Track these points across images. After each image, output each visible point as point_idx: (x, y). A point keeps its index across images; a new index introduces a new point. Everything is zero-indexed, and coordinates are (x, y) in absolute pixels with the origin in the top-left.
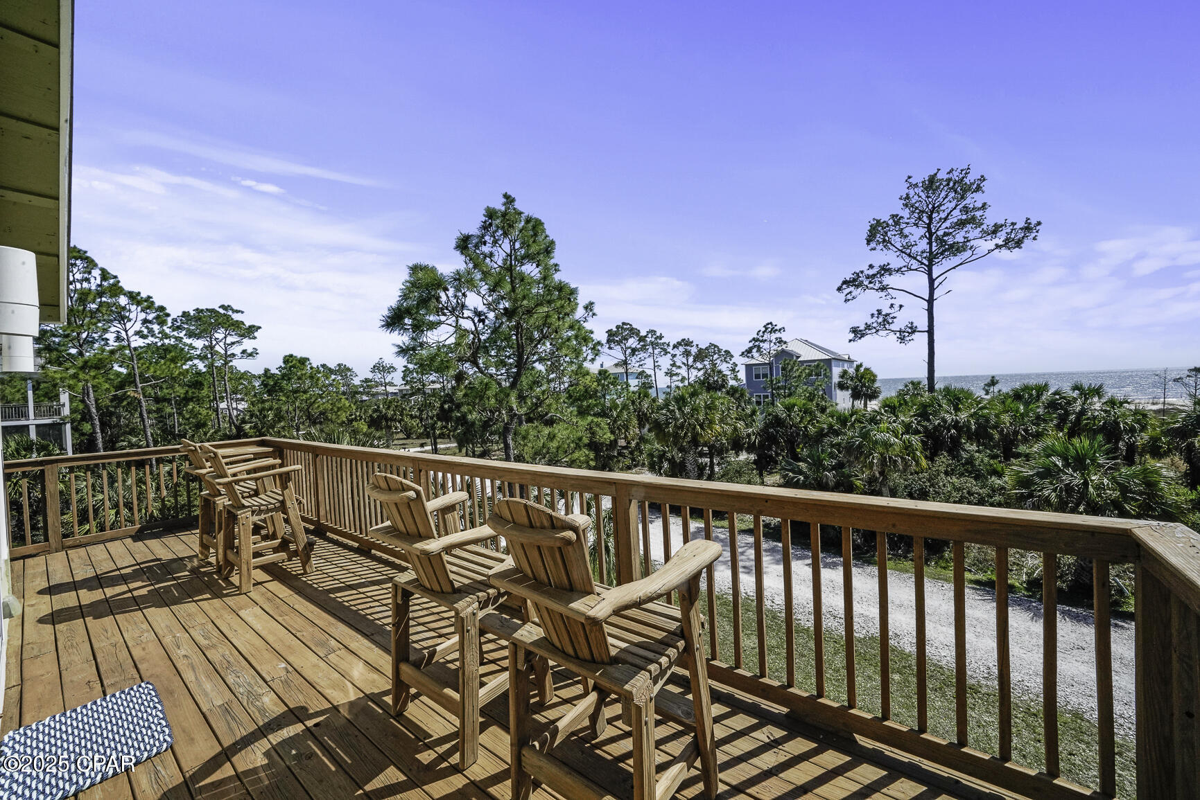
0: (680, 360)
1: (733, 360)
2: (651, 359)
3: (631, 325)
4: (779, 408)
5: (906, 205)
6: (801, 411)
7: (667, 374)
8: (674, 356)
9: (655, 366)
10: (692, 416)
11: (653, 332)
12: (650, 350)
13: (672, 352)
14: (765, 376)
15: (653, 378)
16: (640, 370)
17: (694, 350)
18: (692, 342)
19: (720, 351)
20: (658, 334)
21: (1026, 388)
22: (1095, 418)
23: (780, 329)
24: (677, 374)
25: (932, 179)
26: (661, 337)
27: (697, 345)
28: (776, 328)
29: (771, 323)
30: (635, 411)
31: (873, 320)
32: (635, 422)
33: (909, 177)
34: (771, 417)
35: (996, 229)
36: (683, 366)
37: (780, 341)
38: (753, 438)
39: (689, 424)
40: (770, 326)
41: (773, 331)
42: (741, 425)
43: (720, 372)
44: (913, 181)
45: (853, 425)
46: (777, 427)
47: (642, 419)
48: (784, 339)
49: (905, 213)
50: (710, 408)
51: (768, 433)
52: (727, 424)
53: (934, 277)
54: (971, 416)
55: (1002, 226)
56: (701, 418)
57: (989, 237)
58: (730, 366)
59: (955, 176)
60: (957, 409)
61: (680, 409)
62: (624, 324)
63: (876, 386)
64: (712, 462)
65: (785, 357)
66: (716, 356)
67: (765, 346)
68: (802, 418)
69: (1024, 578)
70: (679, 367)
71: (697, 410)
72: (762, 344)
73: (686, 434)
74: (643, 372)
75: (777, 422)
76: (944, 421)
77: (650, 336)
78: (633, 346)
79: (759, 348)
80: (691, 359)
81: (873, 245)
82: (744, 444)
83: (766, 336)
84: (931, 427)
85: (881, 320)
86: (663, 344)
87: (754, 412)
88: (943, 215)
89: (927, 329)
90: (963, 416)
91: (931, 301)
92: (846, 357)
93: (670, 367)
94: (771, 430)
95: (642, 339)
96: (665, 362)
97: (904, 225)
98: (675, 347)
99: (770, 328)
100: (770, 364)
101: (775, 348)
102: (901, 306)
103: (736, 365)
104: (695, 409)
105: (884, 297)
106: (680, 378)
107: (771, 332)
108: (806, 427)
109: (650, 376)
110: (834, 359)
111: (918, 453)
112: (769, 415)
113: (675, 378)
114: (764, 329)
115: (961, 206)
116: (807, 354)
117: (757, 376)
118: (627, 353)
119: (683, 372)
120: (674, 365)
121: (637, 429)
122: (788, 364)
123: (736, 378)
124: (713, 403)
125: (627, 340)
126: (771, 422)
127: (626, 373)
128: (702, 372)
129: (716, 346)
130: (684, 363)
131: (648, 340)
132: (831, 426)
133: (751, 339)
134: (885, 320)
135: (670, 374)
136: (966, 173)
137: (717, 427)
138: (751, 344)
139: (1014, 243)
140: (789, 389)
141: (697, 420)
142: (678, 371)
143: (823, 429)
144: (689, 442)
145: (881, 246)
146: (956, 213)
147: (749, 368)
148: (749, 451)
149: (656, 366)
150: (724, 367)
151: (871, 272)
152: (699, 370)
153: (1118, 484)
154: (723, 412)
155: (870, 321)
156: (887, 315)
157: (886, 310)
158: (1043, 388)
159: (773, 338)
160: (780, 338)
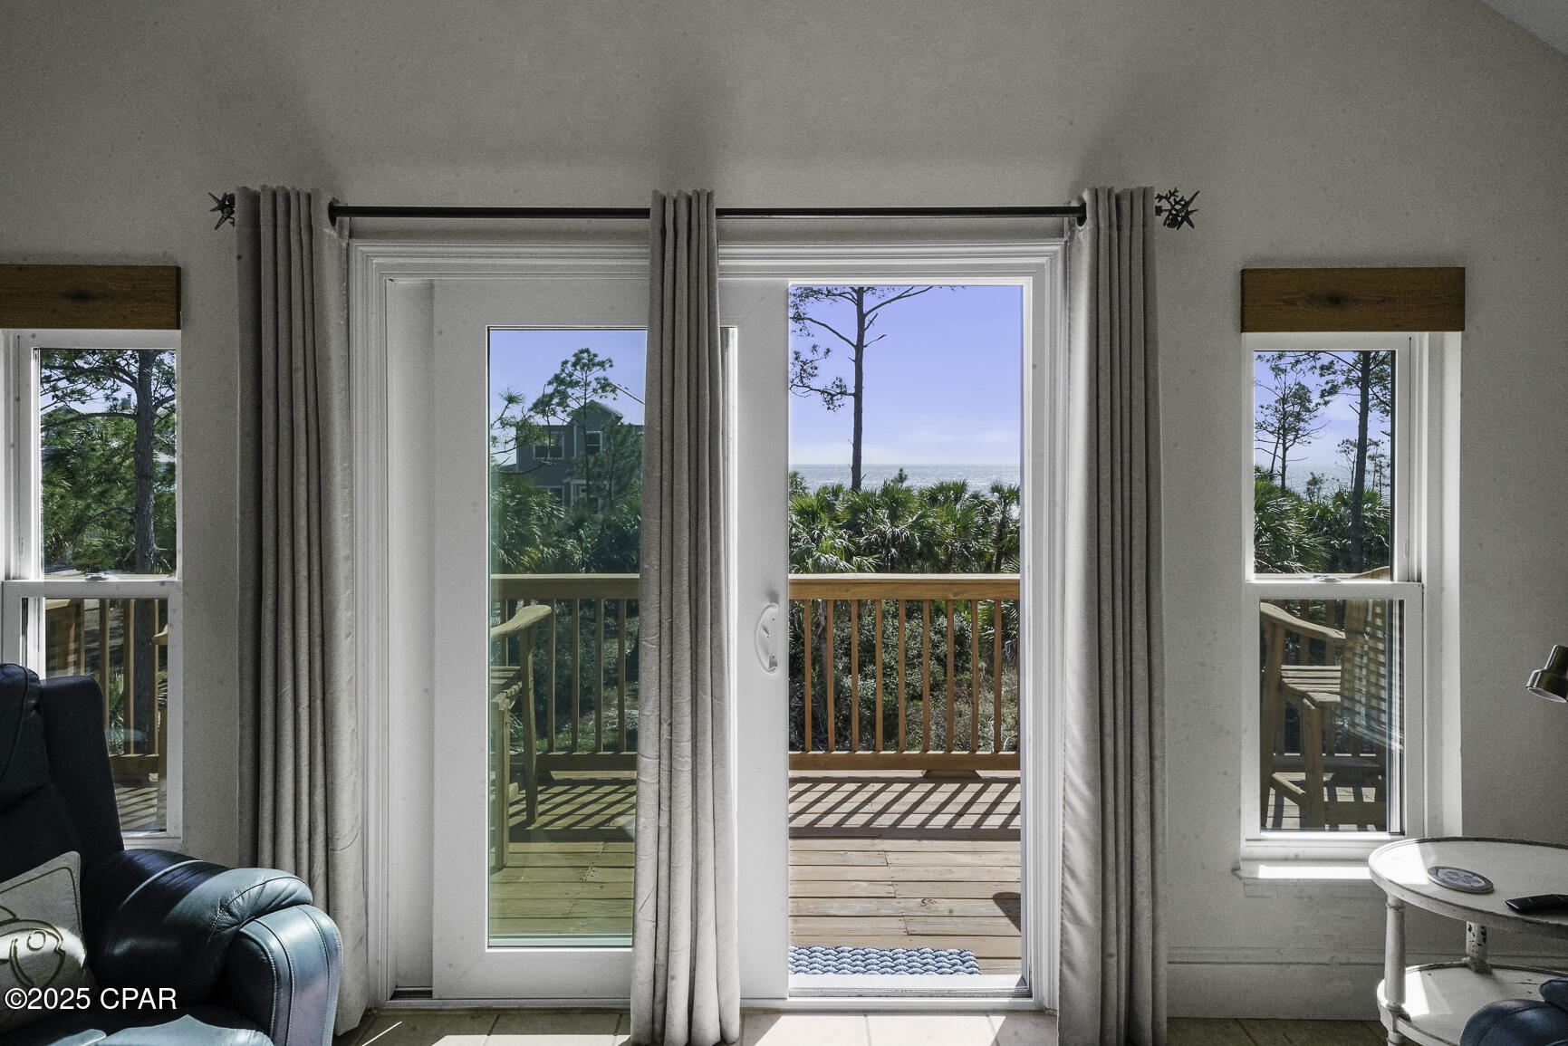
14: (556, 451)
21: (943, 488)
23: (605, 362)
28: (598, 359)
29: (587, 350)
37: (606, 385)
40: (585, 355)
41: (592, 365)
48: (612, 382)
53: (865, 310)
54: (911, 527)
60: (894, 517)
65: (595, 418)
67: (576, 393)
72: (570, 391)
76: (881, 534)
79: (564, 397)
83: (578, 375)
84: (865, 544)
89: (854, 391)
90: (902, 529)
91: (859, 348)
99: (585, 359)
101: (596, 398)
102: (827, 351)
105: (800, 333)
107: (587, 367)
114: (573, 359)
133: (551, 376)
134: (803, 370)
138: (550, 390)
147: (527, 432)
156: (806, 362)
157: (806, 355)
158: (960, 489)
159: (591, 378)
160: (605, 379)
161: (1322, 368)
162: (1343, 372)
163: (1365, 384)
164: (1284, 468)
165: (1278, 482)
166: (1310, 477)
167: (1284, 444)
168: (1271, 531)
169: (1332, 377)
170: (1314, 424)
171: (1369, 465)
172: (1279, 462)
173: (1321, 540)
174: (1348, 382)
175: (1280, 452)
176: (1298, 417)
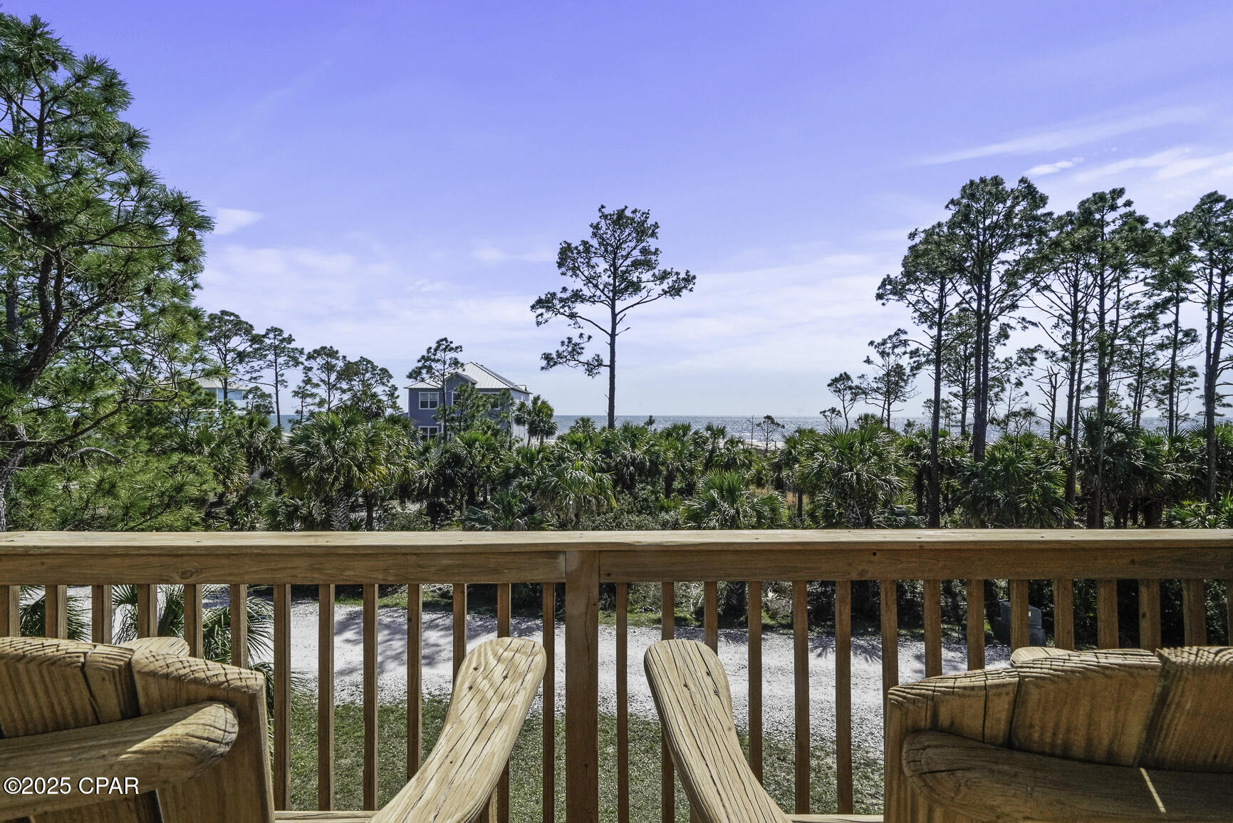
0: (316, 375)
1: (392, 382)
2: (271, 372)
3: (237, 316)
4: (457, 443)
5: (595, 235)
6: (482, 448)
7: (296, 394)
8: (310, 369)
9: (277, 382)
10: (347, 453)
11: (277, 331)
12: (271, 357)
13: (306, 364)
14: (433, 404)
15: (274, 399)
16: (252, 385)
17: (340, 364)
18: (337, 352)
19: (374, 368)
20: (286, 335)
21: (675, 428)
22: (722, 455)
23: (457, 348)
24: (313, 395)
25: (621, 213)
26: (290, 340)
27: (344, 357)
28: (452, 345)
29: (445, 339)
30: (242, 446)
31: (564, 348)
32: (243, 462)
33: (603, 207)
34: (447, 455)
35: (664, 276)
36: (321, 384)
37: (456, 363)
38: (426, 481)
39: (342, 465)
40: (444, 342)
41: (448, 348)
42: (412, 464)
43: (374, 395)
44: (606, 211)
45: (540, 464)
46: (455, 466)
47: (255, 456)
48: (461, 360)
49: (594, 242)
50: (373, 441)
51: (444, 475)
52: (394, 464)
53: (617, 311)
54: (645, 453)
55: (669, 273)
56: (360, 456)
57: (658, 282)
58: (387, 389)
59: (638, 217)
60: (634, 446)
61: (328, 443)
62: (224, 313)
63: (552, 421)
64: (370, 516)
65: (458, 382)
66: (368, 375)
67: (437, 366)
68: (484, 456)
69: (692, 609)
70: (317, 385)
71: (355, 445)
72: (433, 365)
73: (336, 479)
74: (257, 388)
75: (456, 460)
76: (624, 457)
77: (271, 335)
78: (241, 348)
79: (430, 369)
80: (333, 377)
81: (563, 269)
82: (414, 490)
83: (439, 355)
84: (613, 464)
85: (570, 349)
86: (294, 350)
87: (427, 449)
88: (624, 253)
89: (609, 364)
90: (638, 453)
91: (613, 335)
92: (523, 388)
93: (302, 385)
94: (449, 471)
95: (256, 339)
96: (294, 377)
97: (593, 255)
98: (310, 357)
99: (444, 345)
100: (442, 389)
101: (450, 371)
102: (590, 337)
103: (396, 389)
104: (351, 444)
105: (573, 326)
106: (317, 400)
107: (445, 350)
108: (488, 467)
109: (270, 396)
110: (512, 389)
111: (609, 492)
112: (446, 452)
113: (309, 400)
114: (437, 346)
115: (639, 247)
116: (484, 382)
117: (424, 404)
118: (229, 357)
119: (322, 392)
120: (308, 381)
121: (246, 475)
122: (465, 391)
123: (394, 406)
124: (376, 435)
125: (229, 337)
126: (448, 462)
127: (225, 389)
128: (346, 397)
129: (369, 362)
130: (323, 381)
131: (268, 341)
132: (517, 465)
133: (420, 356)
134: (573, 350)
135: (301, 394)
136: (646, 217)
137: (381, 467)
138: (420, 364)
139: (675, 291)
140: (465, 421)
141: (353, 458)
142: (314, 390)
143: (509, 468)
144: (339, 491)
145: (570, 273)
146: (636, 253)
147: (413, 393)
148: (418, 499)
149: (279, 382)
150: (379, 390)
151: (564, 296)
152: (344, 391)
153: (756, 511)
154: (390, 447)
155: (561, 349)
156: (576, 345)
157: (576, 340)
158: (686, 428)
159: (448, 358)
160: (456, 359)
161: (911, 353)
162: (924, 355)
163: (938, 363)
164: (889, 415)
165: (885, 425)
166: (906, 422)
167: (889, 401)
168: (877, 455)
169: (917, 359)
170: (908, 388)
171: (942, 414)
172: (886, 412)
173: (909, 461)
174: (928, 362)
175: (886, 407)
176: (897, 384)
